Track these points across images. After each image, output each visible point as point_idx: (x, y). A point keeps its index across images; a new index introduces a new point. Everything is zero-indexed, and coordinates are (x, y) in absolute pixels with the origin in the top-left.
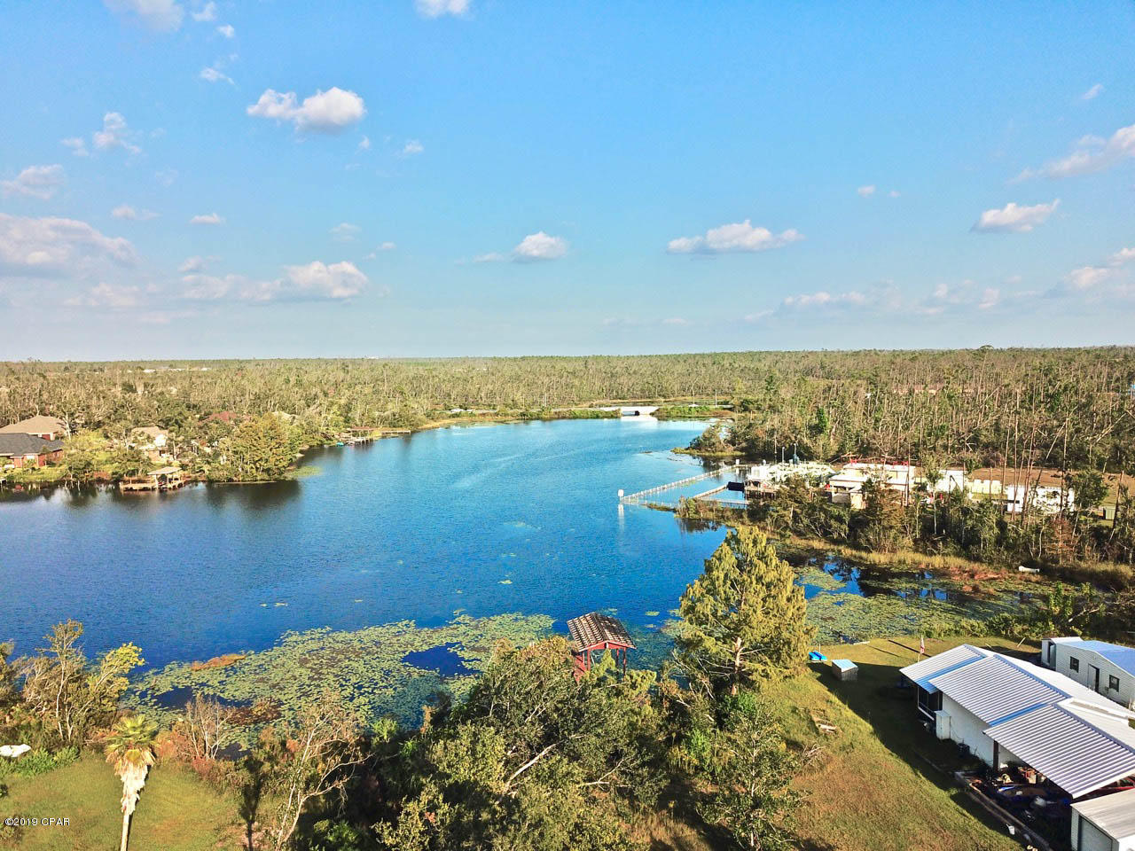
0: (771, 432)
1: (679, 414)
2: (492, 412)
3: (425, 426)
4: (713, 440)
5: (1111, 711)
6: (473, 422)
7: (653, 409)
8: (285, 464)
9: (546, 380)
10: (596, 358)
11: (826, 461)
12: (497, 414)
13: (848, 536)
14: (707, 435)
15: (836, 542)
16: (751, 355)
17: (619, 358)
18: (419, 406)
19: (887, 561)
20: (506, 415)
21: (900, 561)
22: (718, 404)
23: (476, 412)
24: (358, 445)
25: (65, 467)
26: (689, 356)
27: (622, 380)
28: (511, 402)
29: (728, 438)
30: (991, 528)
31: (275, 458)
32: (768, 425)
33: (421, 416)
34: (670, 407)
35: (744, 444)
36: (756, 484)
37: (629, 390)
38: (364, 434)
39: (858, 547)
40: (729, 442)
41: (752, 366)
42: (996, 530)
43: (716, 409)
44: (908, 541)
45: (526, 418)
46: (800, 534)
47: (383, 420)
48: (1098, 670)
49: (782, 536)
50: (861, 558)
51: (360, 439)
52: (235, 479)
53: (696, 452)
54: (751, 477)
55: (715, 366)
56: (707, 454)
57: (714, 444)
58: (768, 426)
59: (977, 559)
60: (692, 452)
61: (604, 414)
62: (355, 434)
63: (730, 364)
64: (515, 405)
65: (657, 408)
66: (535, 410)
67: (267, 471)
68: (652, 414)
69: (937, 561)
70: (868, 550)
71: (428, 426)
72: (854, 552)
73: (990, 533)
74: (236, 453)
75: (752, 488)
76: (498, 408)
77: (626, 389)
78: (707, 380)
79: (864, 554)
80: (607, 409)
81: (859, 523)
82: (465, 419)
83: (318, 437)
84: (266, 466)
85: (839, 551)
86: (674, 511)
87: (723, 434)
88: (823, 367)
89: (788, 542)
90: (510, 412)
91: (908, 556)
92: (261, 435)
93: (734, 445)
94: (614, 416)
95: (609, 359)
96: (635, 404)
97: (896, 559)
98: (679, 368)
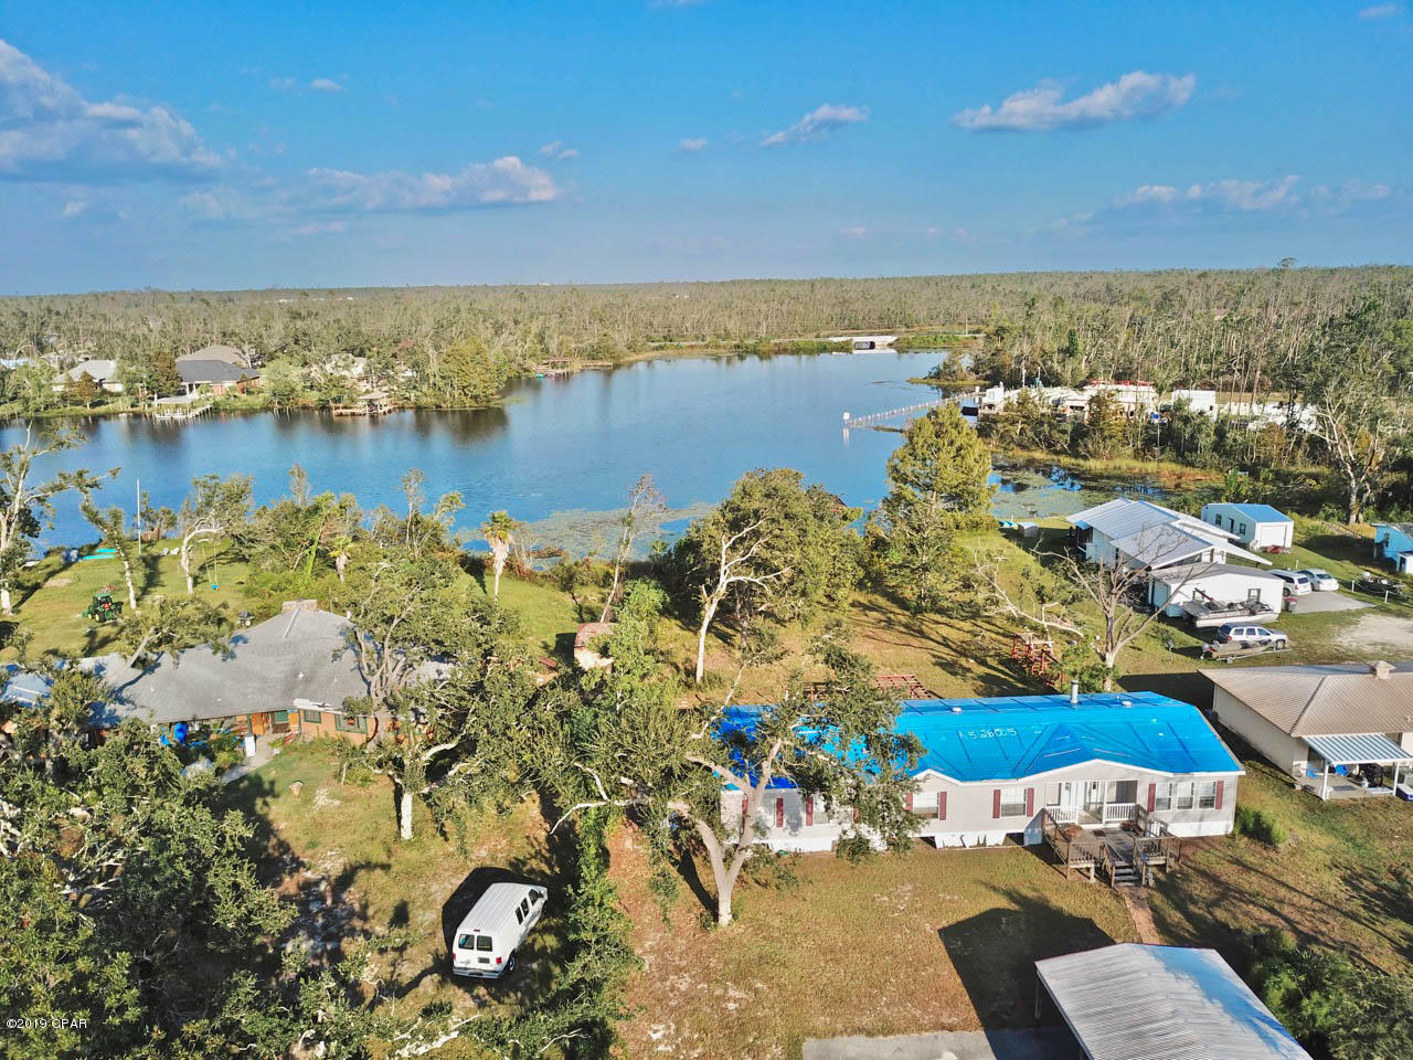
0: (1019, 360)
1: (923, 345)
2: (700, 343)
3: (627, 359)
4: (955, 368)
5: (1211, 530)
6: (681, 356)
7: (890, 339)
8: (493, 391)
9: (764, 307)
10: (825, 281)
11: (1076, 387)
12: (707, 346)
13: (1069, 446)
14: (947, 362)
15: (1057, 453)
16: (1023, 277)
17: (854, 281)
18: (620, 338)
19: (1103, 467)
20: (718, 347)
21: (1115, 468)
22: (969, 333)
23: (683, 344)
24: (558, 377)
25: (267, 395)
26: (944, 278)
27: (858, 306)
28: (723, 332)
29: (972, 366)
30: (1208, 435)
31: (482, 383)
32: (1016, 350)
33: (621, 347)
34: (911, 337)
35: (988, 372)
36: (991, 406)
37: (864, 318)
38: (564, 365)
39: (1077, 455)
40: (972, 370)
41: (1020, 290)
42: (1213, 438)
43: (967, 338)
44: (1129, 450)
45: (742, 352)
46: (1023, 447)
47: (580, 352)
48: (1233, 521)
49: (1005, 449)
50: (1078, 465)
51: (560, 371)
52: (443, 405)
53: (934, 382)
54: (986, 400)
55: (974, 290)
56: (946, 383)
57: (954, 372)
58: (1015, 353)
59: (1191, 464)
60: (931, 381)
61: (832, 345)
62: (554, 365)
63: (993, 288)
64: (727, 336)
65: (895, 338)
66: (750, 342)
67: (475, 398)
68: (890, 345)
69: (1151, 466)
70: (1085, 458)
71: (631, 359)
72: (1073, 460)
73: (1206, 440)
74: (443, 378)
75: (987, 411)
76: (708, 339)
77: (860, 318)
78: (960, 306)
79: (1081, 462)
80: (835, 340)
81: (1079, 433)
82: (670, 352)
83: (514, 366)
84: (475, 392)
85: (1059, 460)
86: (901, 431)
87: (966, 361)
88: (1109, 290)
89: (1010, 453)
90: (722, 343)
91: (1126, 462)
92: (469, 359)
93: (977, 373)
94: (844, 348)
95: (841, 283)
96: (871, 335)
97: (1111, 464)
98: (929, 292)
